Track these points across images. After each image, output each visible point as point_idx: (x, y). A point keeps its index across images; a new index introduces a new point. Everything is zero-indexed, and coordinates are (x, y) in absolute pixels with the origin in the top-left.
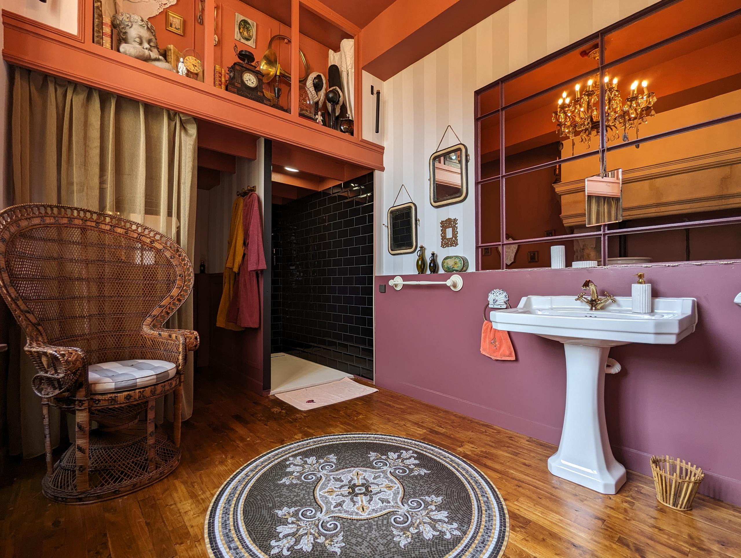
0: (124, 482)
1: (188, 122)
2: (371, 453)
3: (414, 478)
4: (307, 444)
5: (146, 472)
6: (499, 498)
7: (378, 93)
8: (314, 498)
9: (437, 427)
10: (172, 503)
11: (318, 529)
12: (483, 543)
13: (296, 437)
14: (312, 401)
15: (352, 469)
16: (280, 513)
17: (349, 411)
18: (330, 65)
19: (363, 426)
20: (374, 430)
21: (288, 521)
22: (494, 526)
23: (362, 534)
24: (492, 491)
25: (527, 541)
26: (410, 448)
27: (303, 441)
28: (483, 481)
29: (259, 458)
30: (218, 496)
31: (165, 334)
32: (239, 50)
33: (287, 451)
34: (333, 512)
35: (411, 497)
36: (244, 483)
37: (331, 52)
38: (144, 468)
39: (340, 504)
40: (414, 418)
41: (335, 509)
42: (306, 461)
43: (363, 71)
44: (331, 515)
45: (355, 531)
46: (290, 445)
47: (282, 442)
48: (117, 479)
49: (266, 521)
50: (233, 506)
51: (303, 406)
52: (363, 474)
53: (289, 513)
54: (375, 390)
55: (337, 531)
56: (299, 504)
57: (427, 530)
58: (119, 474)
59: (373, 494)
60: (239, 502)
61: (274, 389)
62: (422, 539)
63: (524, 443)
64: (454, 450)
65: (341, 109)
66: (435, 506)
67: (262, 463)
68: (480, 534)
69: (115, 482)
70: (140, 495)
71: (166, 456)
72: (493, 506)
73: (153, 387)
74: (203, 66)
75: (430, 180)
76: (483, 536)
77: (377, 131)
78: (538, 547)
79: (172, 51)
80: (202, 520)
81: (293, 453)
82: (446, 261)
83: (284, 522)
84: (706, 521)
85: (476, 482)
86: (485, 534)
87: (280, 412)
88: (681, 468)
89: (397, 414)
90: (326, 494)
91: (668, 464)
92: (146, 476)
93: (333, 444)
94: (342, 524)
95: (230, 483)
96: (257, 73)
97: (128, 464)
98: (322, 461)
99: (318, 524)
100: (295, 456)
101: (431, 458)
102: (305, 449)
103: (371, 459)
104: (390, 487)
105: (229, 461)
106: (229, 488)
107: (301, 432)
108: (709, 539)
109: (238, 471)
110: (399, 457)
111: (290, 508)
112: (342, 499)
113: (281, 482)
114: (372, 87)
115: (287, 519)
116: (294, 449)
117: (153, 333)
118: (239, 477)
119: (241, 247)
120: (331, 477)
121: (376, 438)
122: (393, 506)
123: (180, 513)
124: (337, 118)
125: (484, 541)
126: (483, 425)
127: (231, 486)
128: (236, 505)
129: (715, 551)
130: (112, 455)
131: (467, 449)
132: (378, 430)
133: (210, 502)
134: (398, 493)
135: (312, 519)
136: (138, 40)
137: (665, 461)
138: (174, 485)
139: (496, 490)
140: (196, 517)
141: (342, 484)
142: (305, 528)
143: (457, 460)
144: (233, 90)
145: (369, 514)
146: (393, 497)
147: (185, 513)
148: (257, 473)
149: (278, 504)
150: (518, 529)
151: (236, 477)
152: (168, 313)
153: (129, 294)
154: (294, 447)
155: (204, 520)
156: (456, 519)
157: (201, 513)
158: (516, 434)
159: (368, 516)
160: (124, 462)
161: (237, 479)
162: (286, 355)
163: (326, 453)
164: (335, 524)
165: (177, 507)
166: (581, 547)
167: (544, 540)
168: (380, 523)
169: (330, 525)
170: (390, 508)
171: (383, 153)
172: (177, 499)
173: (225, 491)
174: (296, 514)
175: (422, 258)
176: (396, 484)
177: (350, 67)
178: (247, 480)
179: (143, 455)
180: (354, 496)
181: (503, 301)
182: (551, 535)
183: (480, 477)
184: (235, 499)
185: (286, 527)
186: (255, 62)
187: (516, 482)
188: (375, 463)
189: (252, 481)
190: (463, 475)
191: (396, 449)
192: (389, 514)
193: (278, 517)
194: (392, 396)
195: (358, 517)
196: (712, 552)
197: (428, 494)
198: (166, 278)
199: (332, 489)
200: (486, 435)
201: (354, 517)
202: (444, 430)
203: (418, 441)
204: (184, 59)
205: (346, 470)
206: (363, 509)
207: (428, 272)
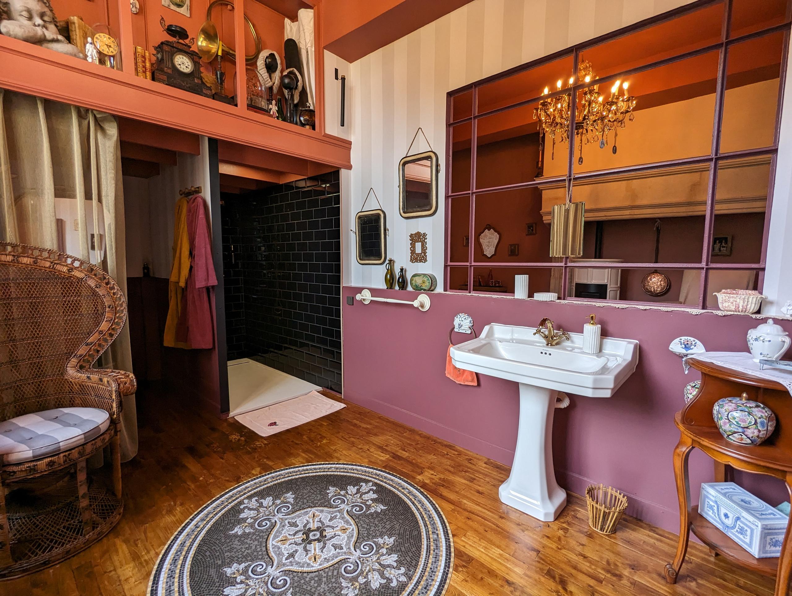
0: (55, 551)
1: (104, 119)
2: (330, 487)
3: (370, 517)
4: (265, 481)
5: (81, 535)
6: (448, 534)
7: (343, 79)
8: (266, 549)
9: (401, 451)
10: (112, 569)
11: (268, 587)
12: (425, 588)
13: (254, 472)
14: (274, 424)
15: (309, 509)
16: (229, 571)
17: (313, 435)
18: (286, 39)
19: (326, 453)
20: (337, 458)
21: (237, 580)
22: (438, 568)
23: (311, 589)
24: (443, 527)
25: (466, 581)
26: (370, 479)
27: (260, 477)
28: (436, 516)
29: (211, 503)
30: (163, 555)
31: (95, 377)
32: (167, 24)
33: (242, 491)
34: (284, 565)
35: (364, 540)
36: (193, 537)
37: (287, 21)
38: (79, 531)
39: (292, 555)
40: (379, 440)
41: (287, 561)
42: (262, 503)
43: (325, 51)
44: (282, 569)
45: (305, 587)
46: (246, 483)
47: (238, 480)
48: (46, 548)
49: (214, 582)
50: (179, 566)
51: (265, 431)
52: (319, 515)
53: (238, 571)
54: (343, 406)
55: (286, 587)
56: (250, 558)
57: (375, 579)
58: (48, 542)
59: (327, 540)
60: (185, 562)
61: (234, 410)
62: (369, 589)
63: (482, 465)
64: (413, 478)
65: (300, 96)
66: (387, 549)
67: (215, 508)
68: (424, 578)
69: (43, 552)
70: (75, 562)
71: (104, 513)
72: (441, 544)
73: (80, 448)
74: (119, 45)
75: (399, 186)
76: (427, 580)
77: (343, 125)
78: (475, 587)
79: (77, 25)
80: (144, 588)
81: (249, 494)
82: (414, 278)
83: (232, 582)
84: (625, 544)
85: (430, 517)
86: (429, 577)
87: (239, 440)
88: (612, 495)
89: (362, 436)
90: (279, 544)
91: (601, 491)
92: (81, 540)
93: (292, 479)
94: (292, 579)
95: (178, 538)
96: (192, 55)
97: (59, 530)
98: (278, 502)
99: (268, 581)
100: (250, 498)
101: (390, 491)
102: (262, 488)
103: (330, 495)
104: (344, 530)
105: (178, 509)
106: (176, 545)
107: (260, 466)
108: (623, 564)
109: (187, 521)
110: (358, 491)
111: (240, 564)
112: (295, 547)
113: (233, 532)
114: (336, 70)
115: (236, 577)
116: (250, 489)
117: (80, 376)
118: (187, 530)
119: (187, 259)
120: (286, 522)
121: (337, 469)
122: (345, 553)
123: (120, 581)
124: (296, 106)
125: (427, 586)
126: (446, 446)
127: (179, 542)
128: (183, 565)
129: (626, 576)
130: (38, 523)
131: (426, 477)
132: (340, 457)
133: (154, 565)
134: (353, 536)
135: (261, 576)
136: (25, 14)
137: (599, 488)
138: (115, 545)
139: (447, 524)
140: (137, 585)
141: (297, 529)
142: (254, 587)
143: (415, 491)
144: (161, 77)
145: (320, 565)
146: (346, 542)
147: (126, 580)
148: (208, 522)
149: (228, 561)
150: (460, 569)
151: (184, 530)
152: (98, 351)
153: (45, 334)
154: (251, 486)
155: (147, 588)
156: (405, 562)
157: (144, 579)
158: (475, 456)
159: (319, 567)
160: (53, 529)
161: (185, 531)
162: (251, 361)
163: (284, 491)
164: (285, 579)
165: (117, 574)
166: (513, 583)
167: (482, 579)
168: (330, 574)
169: (280, 581)
170: (342, 555)
171: (350, 149)
172: (117, 563)
173: (171, 549)
174: (245, 572)
175: (390, 272)
176: (351, 525)
177: (309, 45)
178: (196, 533)
179: (77, 516)
180: (308, 543)
181: (467, 326)
182: (489, 572)
183: (434, 511)
184: (182, 558)
185: (234, 587)
186: (189, 39)
187: (467, 513)
188: (333, 501)
189: (202, 533)
190: (418, 509)
191: (356, 482)
192: (340, 563)
193: (226, 576)
194: (360, 413)
195: (309, 569)
196: (623, 577)
197: (381, 536)
198: (91, 311)
199: (286, 536)
200: (447, 458)
201: (306, 569)
202: (407, 454)
203: (379, 470)
204: (93, 39)
205: (302, 511)
206: (315, 559)
207: (397, 288)
